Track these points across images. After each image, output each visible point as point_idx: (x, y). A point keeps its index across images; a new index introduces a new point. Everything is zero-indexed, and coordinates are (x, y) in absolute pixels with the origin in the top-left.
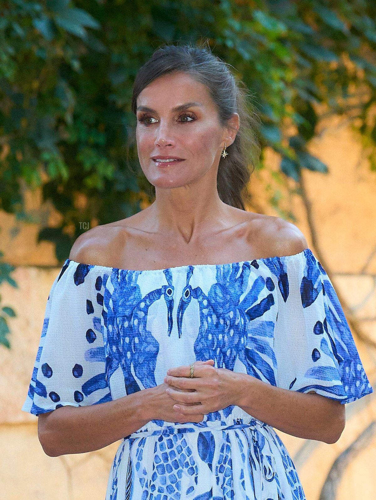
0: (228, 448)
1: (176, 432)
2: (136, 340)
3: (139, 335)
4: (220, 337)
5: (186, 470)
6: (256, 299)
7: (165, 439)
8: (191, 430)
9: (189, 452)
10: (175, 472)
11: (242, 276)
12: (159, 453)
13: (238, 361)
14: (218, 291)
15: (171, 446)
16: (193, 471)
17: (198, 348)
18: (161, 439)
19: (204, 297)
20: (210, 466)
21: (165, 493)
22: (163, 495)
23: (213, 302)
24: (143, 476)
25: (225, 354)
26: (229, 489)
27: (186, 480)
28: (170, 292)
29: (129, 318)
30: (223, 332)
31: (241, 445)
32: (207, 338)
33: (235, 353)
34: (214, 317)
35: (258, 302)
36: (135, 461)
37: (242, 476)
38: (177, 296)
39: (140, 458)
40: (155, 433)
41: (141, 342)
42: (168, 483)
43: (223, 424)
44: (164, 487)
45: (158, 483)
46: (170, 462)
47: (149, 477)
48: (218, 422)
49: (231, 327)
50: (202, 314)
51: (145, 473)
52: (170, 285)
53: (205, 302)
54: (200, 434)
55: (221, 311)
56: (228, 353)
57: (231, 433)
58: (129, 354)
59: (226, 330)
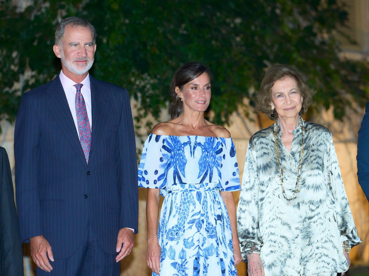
0: (206, 197)
1: (189, 191)
2: (181, 157)
3: (182, 156)
4: (208, 159)
5: (191, 204)
6: (218, 148)
7: (185, 193)
8: (194, 191)
9: (193, 198)
10: (188, 204)
11: (213, 140)
12: (183, 198)
13: (214, 167)
14: (206, 144)
15: (187, 195)
16: (194, 204)
17: (200, 163)
18: (183, 193)
19: (202, 146)
20: (200, 203)
21: (184, 211)
22: (183, 212)
23: (205, 147)
24: (176, 205)
25: (210, 165)
26: (206, 211)
27: (192, 207)
28: (190, 143)
29: (179, 150)
30: (209, 158)
31: (210, 196)
32: (204, 159)
33: (213, 165)
34: (206, 152)
35: (218, 149)
36: (174, 200)
37: (211, 207)
38: (193, 145)
39: (176, 199)
40: (181, 191)
41: (182, 158)
42: (185, 208)
43: (205, 189)
44: (184, 209)
45: (182, 208)
46: (186, 201)
47: (179, 205)
48: (203, 188)
49: (212, 156)
50: (202, 151)
51: (177, 204)
52: (190, 141)
53: (203, 147)
54: (197, 192)
55: (208, 151)
56: (211, 165)
57: (207, 192)
58: (177, 162)
59: (210, 157)
